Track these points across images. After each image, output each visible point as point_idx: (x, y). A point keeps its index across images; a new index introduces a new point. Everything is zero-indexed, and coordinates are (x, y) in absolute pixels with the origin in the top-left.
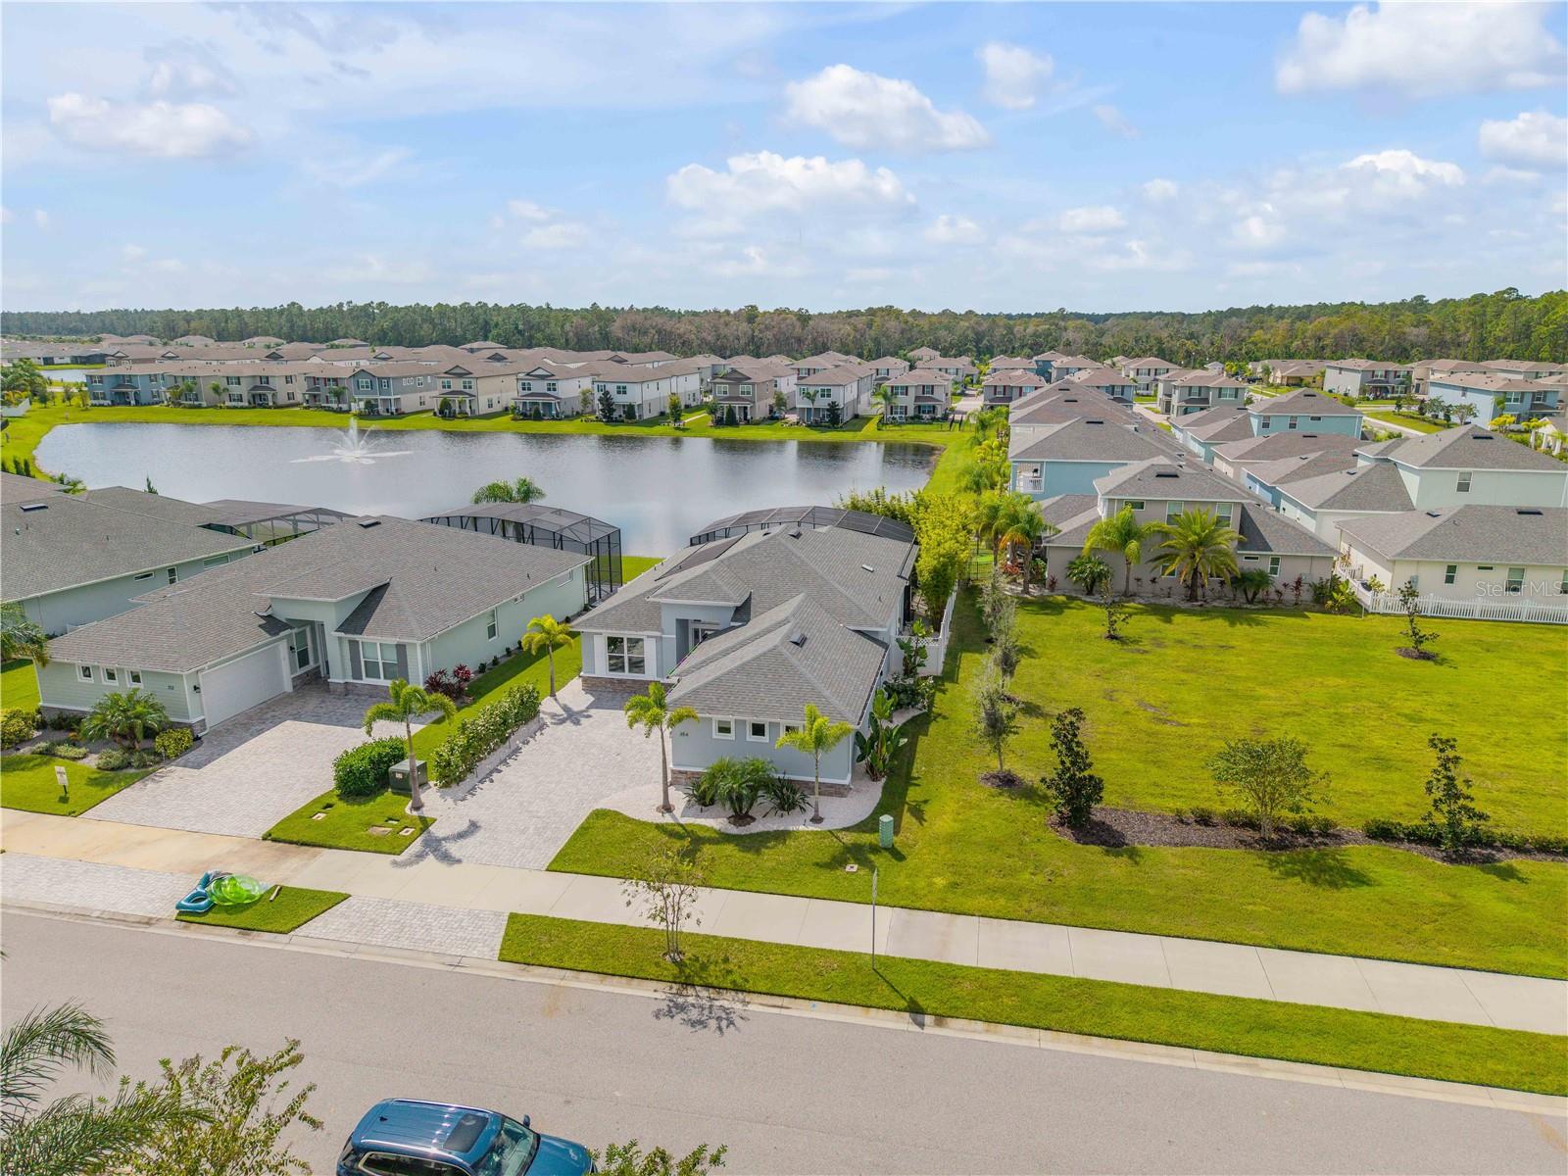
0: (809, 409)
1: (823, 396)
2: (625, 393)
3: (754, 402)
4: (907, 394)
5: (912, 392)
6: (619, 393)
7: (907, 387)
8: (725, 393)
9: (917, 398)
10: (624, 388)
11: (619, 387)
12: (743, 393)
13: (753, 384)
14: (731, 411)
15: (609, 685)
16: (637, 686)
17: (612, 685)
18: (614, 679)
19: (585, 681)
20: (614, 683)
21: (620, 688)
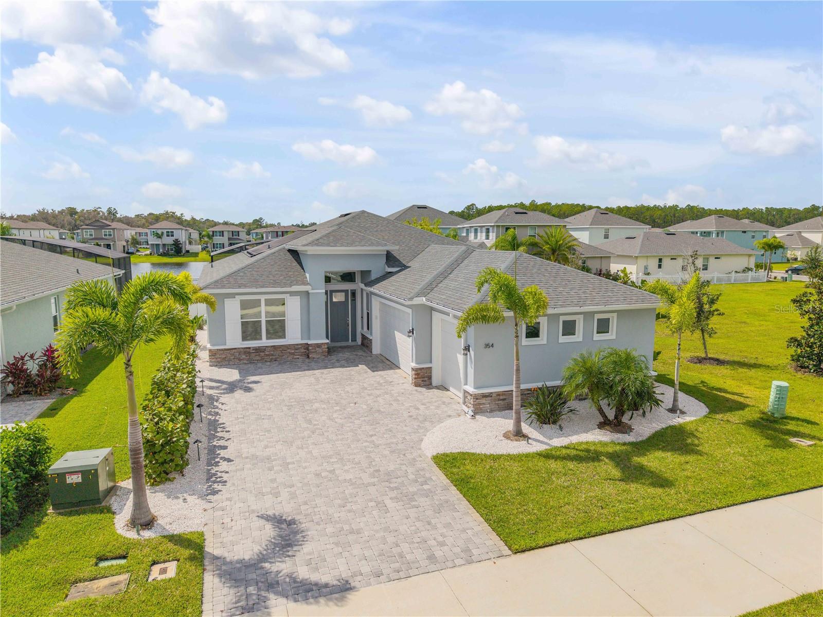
0: (158, 245)
1: (168, 236)
3: (115, 242)
4: (223, 236)
5: (226, 234)
7: (223, 232)
8: (91, 235)
9: (229, 239)
12: (105, 235)
13: (113, 229)
15: (244, 356)
16: (278, 353)
17: (247, 356)
18: (249, 348)
19: (213, 356)
20: (249, 353)
21: (258, 358)
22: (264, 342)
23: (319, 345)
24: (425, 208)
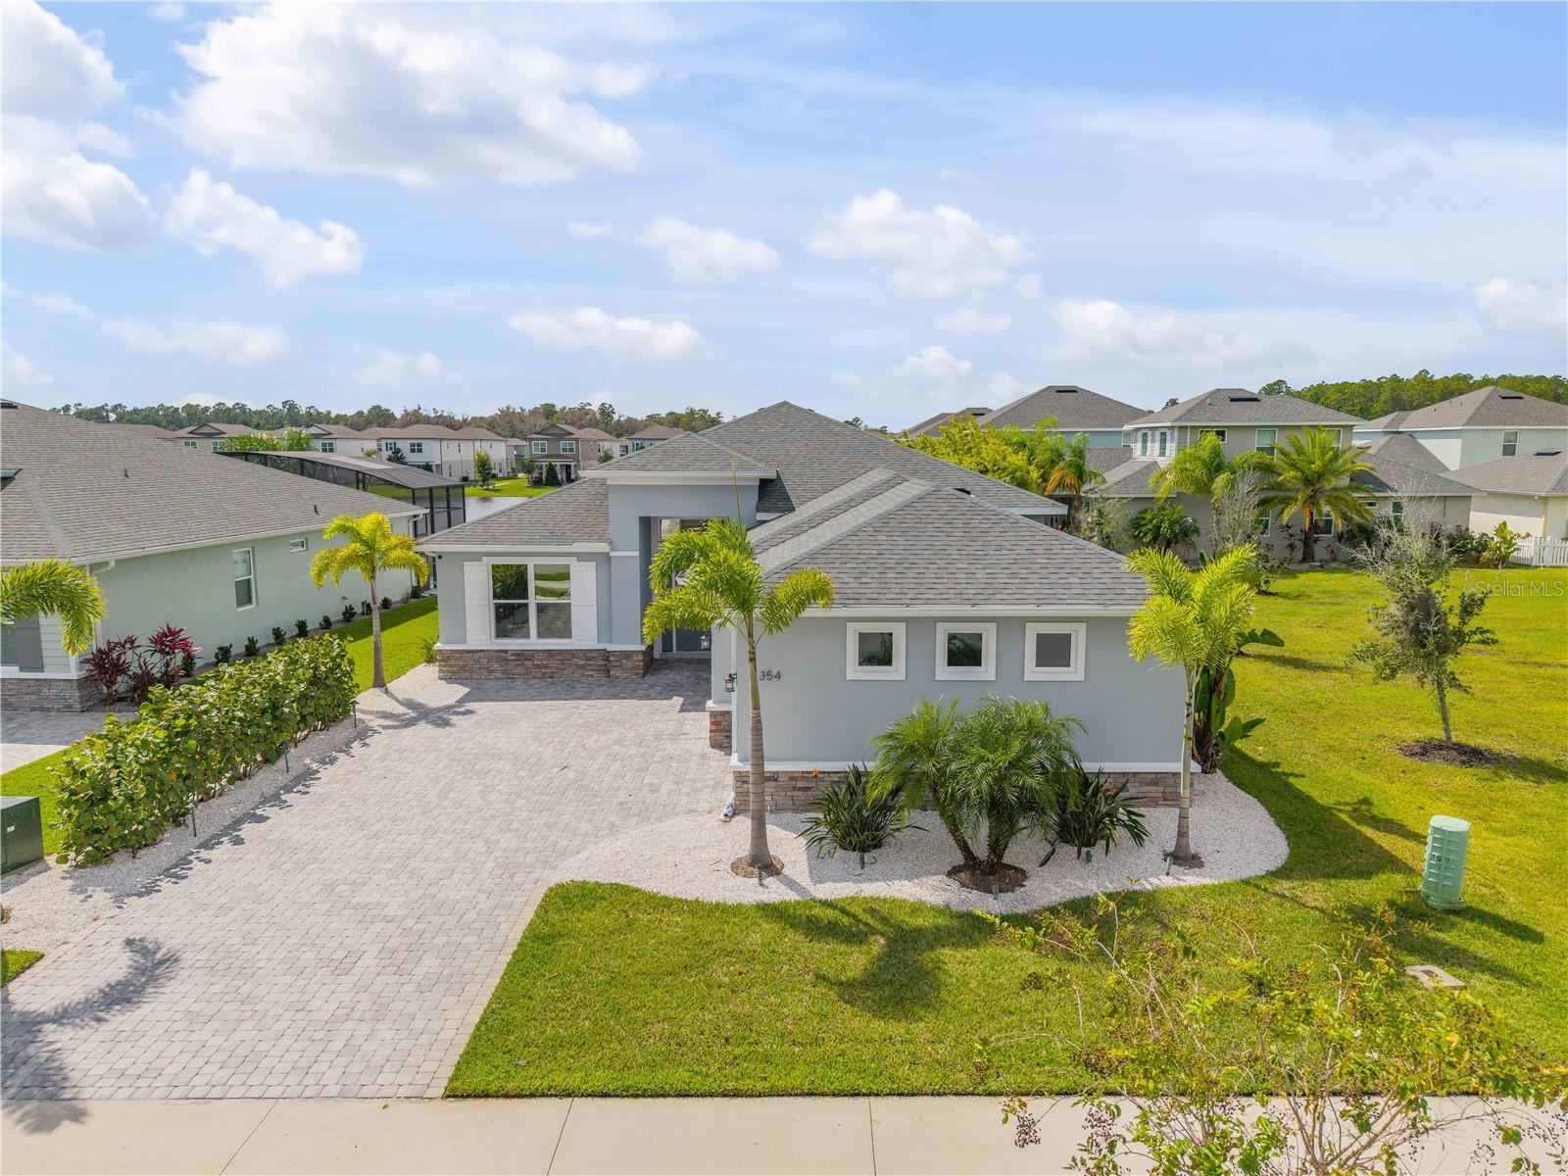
2: (420, 451)
3: (578, 461)
6: (413, 451)
8: (543, 450)
10: (419, 445)
11: (412, 445)
12: (564, 450)
13: (577, 440)
14: (551, 469)
15: (496, 666)
16: (555, 663)
17: (501, 666)
18: (506, 651)
19: (445, 661)
20: (506, 660)
21: (520, 670)
22: (533, 642)
23: (627, 655)
24: (1073, 391)
